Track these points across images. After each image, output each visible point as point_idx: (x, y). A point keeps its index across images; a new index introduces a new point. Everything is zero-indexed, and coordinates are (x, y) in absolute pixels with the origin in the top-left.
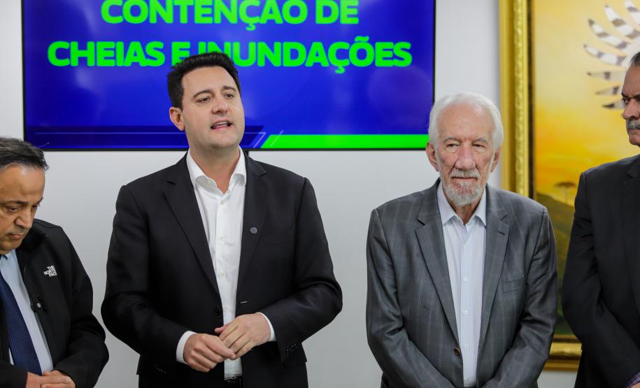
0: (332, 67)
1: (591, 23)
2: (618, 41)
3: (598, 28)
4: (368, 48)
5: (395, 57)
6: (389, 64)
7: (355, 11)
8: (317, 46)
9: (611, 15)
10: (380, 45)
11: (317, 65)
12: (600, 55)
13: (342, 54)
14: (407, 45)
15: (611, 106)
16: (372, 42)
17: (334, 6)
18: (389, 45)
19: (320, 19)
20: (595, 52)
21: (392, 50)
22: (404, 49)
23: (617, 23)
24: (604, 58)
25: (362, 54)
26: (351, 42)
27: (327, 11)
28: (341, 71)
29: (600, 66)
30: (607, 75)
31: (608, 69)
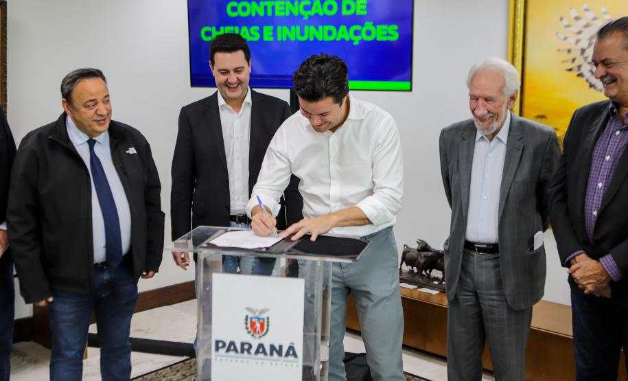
0: (351, 41)
1: (561, 19)
2: (577, 30)
3: (565, 22)
4: (372, 29)
5: (388, 34)
6: (385, 39)
7: (365, 7)
8: (343, 28)
9: (574, 14)
10: (380, 27)
11: (343, 40)
12: (565, 39)
13: (357, 33)
14: (396, 27)
15: (570, 70)
16: (375, 25)
17: (352, 4)
18: (385, 27)
19: (345, 12)
20: (563, 37)
21: (386, 30)
22: (394, 30)
23: (577, 18)
24: (568, 40)
25: (369, 33)
26: (363, 25)
27: (349, 7)
28: (356, 43)
29: (566, 45)
30: (569, 51)
31: (569, 47)
